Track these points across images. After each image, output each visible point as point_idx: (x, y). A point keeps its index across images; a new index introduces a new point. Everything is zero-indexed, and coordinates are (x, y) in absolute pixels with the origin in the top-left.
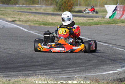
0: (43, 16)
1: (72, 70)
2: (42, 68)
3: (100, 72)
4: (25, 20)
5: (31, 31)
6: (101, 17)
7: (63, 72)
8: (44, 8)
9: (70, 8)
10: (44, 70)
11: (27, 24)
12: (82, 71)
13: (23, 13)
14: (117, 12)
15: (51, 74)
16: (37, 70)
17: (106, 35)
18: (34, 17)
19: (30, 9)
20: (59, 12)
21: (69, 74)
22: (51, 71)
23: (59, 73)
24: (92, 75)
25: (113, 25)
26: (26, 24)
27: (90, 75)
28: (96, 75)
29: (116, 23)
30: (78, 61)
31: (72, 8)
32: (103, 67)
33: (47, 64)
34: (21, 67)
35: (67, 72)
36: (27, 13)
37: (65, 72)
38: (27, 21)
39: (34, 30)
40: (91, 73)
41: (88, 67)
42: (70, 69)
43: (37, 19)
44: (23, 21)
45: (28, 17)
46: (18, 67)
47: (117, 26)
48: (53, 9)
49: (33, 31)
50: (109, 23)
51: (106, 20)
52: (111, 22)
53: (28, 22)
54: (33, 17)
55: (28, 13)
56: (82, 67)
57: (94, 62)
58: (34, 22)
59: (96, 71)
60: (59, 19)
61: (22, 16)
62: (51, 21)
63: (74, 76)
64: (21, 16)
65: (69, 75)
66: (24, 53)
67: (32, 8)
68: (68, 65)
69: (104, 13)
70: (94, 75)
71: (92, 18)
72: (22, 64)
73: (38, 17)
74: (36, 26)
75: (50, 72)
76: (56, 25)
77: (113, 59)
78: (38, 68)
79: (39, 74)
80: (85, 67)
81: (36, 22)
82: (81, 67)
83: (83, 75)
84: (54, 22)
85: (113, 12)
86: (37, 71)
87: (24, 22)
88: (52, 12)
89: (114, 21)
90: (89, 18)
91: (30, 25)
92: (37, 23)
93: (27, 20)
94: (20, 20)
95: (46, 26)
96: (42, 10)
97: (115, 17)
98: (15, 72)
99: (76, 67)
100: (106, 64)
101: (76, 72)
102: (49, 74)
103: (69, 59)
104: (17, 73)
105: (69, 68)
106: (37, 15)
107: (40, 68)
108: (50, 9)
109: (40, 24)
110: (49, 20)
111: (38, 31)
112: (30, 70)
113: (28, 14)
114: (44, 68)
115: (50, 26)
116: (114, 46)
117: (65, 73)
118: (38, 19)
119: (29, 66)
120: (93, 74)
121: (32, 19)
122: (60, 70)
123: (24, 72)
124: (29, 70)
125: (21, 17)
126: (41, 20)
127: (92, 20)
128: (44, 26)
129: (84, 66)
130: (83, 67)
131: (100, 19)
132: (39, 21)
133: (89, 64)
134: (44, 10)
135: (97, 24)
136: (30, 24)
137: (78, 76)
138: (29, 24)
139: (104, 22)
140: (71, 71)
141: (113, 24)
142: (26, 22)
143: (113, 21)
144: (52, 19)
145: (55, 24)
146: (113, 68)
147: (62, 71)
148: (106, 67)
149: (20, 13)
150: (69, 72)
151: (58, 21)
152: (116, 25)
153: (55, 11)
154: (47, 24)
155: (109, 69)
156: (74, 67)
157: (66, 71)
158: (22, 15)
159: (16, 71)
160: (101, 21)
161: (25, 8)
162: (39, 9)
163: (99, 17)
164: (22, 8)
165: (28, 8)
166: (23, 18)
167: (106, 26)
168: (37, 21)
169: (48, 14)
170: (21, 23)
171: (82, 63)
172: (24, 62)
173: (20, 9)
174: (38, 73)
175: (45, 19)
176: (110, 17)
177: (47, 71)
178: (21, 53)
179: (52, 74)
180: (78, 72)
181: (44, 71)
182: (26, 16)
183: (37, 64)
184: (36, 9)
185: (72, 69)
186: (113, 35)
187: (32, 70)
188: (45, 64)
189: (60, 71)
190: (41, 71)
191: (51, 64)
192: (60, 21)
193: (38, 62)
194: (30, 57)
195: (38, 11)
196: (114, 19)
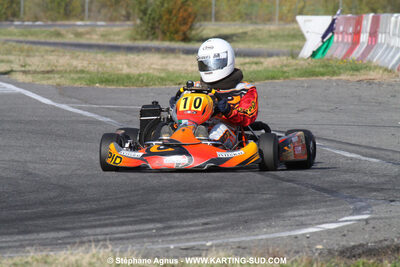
0: (100, 56)
1: (197, 225)
2: (100, 220)
3: (285, 228)
4: (43, 69)
5: (62, 103)
6: (284, 54)
7: (168, 232)
8: (102, 29)
9: (184, 28)
10: (106, 225)
11: (50, 82)
12: (228, 226)
13: (34, 47)
14: (335, 37)
15: (128, 239)
16: (83, 227)
17: (302, 110)
18: (72, 58)
19: (58, 34)
20: (152, 40)
21: (188, 236)
22: (130, 228)
23: (155, 236)
24: (260, 237)
25: (325, 78)
26: (45, 82)
27: (252, 238)
28: (273, 239)
29: (334, 73)
30: (215, 195)
31: (191, 28)
32: (296, 213)
33: (114, 208)
34: (31, 219)
35: (179, 230)
36: (47, 48)
37: (172, 231)
38: (48, 72)
39: (74, 100)
40: (256, 232)
41: (247, 213)
42: (191, 223)
43: (79, 65)
44: (35, 72)
45: (52, 58)
46: (22, 219)
47: (336, 81)
48: (129, 32)
49: (67, 103)
50: (310, 73)
51: (302, 62)
52: (317, 70)
53: (51, 75)
54: (67, 57)
55: (52, 48)
56: (228, 213)
57: (264, 197)
58: (72, 75)
59: (275, 227)
60: (152, 64)
61: (34, 56)
62: (126, 70)
63: (204, 243)
64: (28, 56)
65: (188, 240)
66: (40, 173)
67: (63, 31)
68: (183, 210)
69: (297, 43)
70: (267, 240)
71: (255, 60)
72: (35, 210)
73: (83, 59)
74: (77, 88)
75: (125, 232)
76: (142, 81)
77: (326, 186)
78: (86, 222)
79: (92, 238)
80: (237, 214)
81: (80, 75)
82: (223, 213)
83: (231, 240)
84: (134, 71)
85: (324, 37)
86: (86, 231)
87: (40, 76)
88: (128, 43)
89: (327, 66)
90: (247, 60)
91: (59, 85)
92: (80, 79)
93: (49, 69)
94: (27, 68)
95: (109, 87)
96: (95, 37)
97: (329, 53)
98: (11, 234)
99: (208, 215)
100: (305, 203)
101: (209, 230)
102: (121, 239)
103: (185, 191)
104: (21, 237)
105: (186, 218)
106: (81, 53)
107: (95, 220)
108: (121, 32)
109: (92, 81)
110: (120, 67)
111: (86, 102)
112: (63, 226)
113: (53, 51)
114: (106, 219)
115: (122, 87)
116: (327, 144)
117: (175, 234)
118: (85, 63)
119: (58, 215)
120: (264, 237)
121: (63, 66)
122: (159, 225)
123: (43, 235)
124: (59, 226)
125: (28, 60)
126: (92, 68)
127: (256, 63)
128: (103, 86)
129: (234, 212)
130: (232, 215)
131: (284, 59)
132: (88, 72)
133: (251, 204)
134: (102, 36)
135: (273, 78)
136: (58, 80)
137: (215, 242)
138: (56, 80)
139: (296, 70)
140: (193, 229)
141: (323, 74)
142: (47, 75)
143: (322, 66)
144: (129, 65)
145: (138, 79)
146: (328, 215)
147: (164, 228)
148: (303, 212)
149: (26, 46)
150: (185, 229)
151: (150, 68)
152: (335, 78)
153: (138, 37)
154: (113, 81)
155: (314, 220)
156: (201, 216)
157: (177, 227)
158: (31, 54)
159: (16, 230)
160: (286, 66)
161: (42, 29)
162: (88, 33)
163: (278, 55)
164: (33, 30)
165: (52, 29)
166: (36, 62)
167: (302, 82)
168: (82, 71)
169: (116, 48)
170: (28, 79)
171: (226, 202)
172: (42, 203)
173: (26, 36)
174: (88, 235)
175: (108, 64)
176: (314, 54)
177: (114, 229)
178: (31, 174)
179: (133, 238)
180: (215, 229)
181: (106, 230)
182: (46, 57)
183: (83, 207)
184: (78, 35)
185: (196, 221)
186: (324, 111)
187: (67, 226)
188: (107, 209)
189: (157, 229)
190: (98, 230)
191: (129, 206)
192: (154, 69)
193: (87, 201)
194: (61, 186)
195: (83, 41)
196: (328, 60)
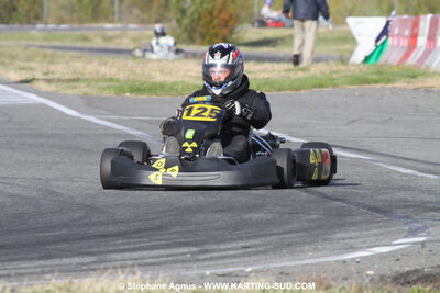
0: (131, 62)
1: (235, 249)
2: (129, 243)
3: (333, 252)
4: (67, 77)
5: (89, 114)
6: (333, 59)
7: (203, 257)
8: (133, 32)
9: (224, 31)
10: (135, 250)
11: (76, 91)
12: (270, 250)
13: (59, 53)
14: (390, 39)
15: (159, 264)
16: (110, 252)
17: (353, 121)
18: (100, 64)
19: (85, 39)
20: (189, 44)
21: (226, 261)
22: (162, 252)
23: (190, 261)
24: (305, 262)
25: (379, 86)
26: (70, 92)
27: (297, 263)
28: (319, 264)
29: (389, 81)
30: (256, 216)
31: (231, 32)
32: (344, 235)
33: (146, 230)
34: (54, 242)
35: (216, 254)
36: (73, 53)
37: (208, 256)
38: (74, 80)
39: (101, 111)
40: (302, 256)
41: (291, 235)
42: (229, 246)
43: (108, 72)
44: (59, 80)
45: (78, 65)
46: (43, 243)
47: (390, 89)
49: (94, 114)
50: (362, 80)
51: (353, 68)
52: (370, 77)
53: (77, 84)
54: (95, 64)
55: (79, 54)
56: (270, 235)
57: (311, 217)
58: (101, 84)
59: (321, 250)
60: (188, 71)
61: (58, 63)
62: (159, 78)
63: (243, 268)
64: (52, 63)
65: (226, 266)
66: (64, 192)
67: (90, 34)
68: (220, 232)
69: (347, 46)
70: (312, 265)
72: (57, 233)
73: (112, 66)
74: (105, 98)
75: (157, 257)
76: (176, 90)
77: (378, 205)
78: (115, 245)
79: (118, 264)
80: (280, 237)
81: (107, 84)
82: (265, 235)
83: (273, 265)
84: (169, 79)
85: (377, 40)
86: (113, 256)
87: (65, 84)
89: (381, 73)
91: (85, 95)
92: (108, 87)
93: (74, 76)
94: (51, 76)
95: (140, 97)
96: (126, 41)
97: (383, 58)
98: (32, 259)
99: (248, 238)
100: (355, 224)
101: (249, 254)
102: (152, 264)
103: (223, 211)
104: (42, 263)
105: (224, 241)
106: (109, 59)
107: (124, 244)
109: (121, 90)
110: (153, 74)
111: (115, 114)
112: (89, 250)
113: (79, 57)
114: (135, 243)
115: (155, 97)
116: (381, 159)
117: (211, 259)
118: (114, 71)
119: (83, 239)
120: (309, 262)
121: (90, 73)
122: (194, 249)
123: (66, 261)
124: (83, 251)
125: (52, 68)
126: (122, 76)
127: (303, 69)
128: (134, 96)
129: (277, 234)
130: (274, 237)
132: (118, 81)
133: (295, 226)
134: (134, 40)
135: (321, 86)
137: (256, 267)
138: (82, 89)
139: (346, 76)
140: (231, 253)
141: (376, 82)
142: (72, 84)
143: (375, 73)
144: (161, 71)
145: (172, 88)
146: (380, 238)
147: (200, 253)
148: (353, 234)
149: (49, 52)
150: (223, 254)
151: (185, 76)
152: (389, 86)
154: (145, 90)
155: (364, 242)
156: (241, 239)
157: (214, 251)
158: (55, 60)
159: (37, 255)
160: (335, 72)
161: (67, 33)
162: (117, 37)
163: (326, 61)
164: (57, 34)
165: (78, 33)
166: (60, 69)
167: (354, 90)
168: (111, 80)
170: (52, 88)
171: (268, 223)
172: (66, 225)
173: (50, 40)
174: (116, 261)
175: (139, 71)
176: (367, 59)
177: (145, 253)
178: (54, 193)
179: (165, 263)
180: (256, 254)
181: (135, 255)
182: (72, 63)
183: (111, 229)
184: (107, 39)
185: (235, 244)
186: (376, 122)
187: (93, 250)
188: (138, 231)
189: (192, 253)
190: (127, 255)
191: (161, 228)
192: (190, 76)
193: (115, 222)
194: (87, 206)
195: (112, 45)
196: (382, 65)
